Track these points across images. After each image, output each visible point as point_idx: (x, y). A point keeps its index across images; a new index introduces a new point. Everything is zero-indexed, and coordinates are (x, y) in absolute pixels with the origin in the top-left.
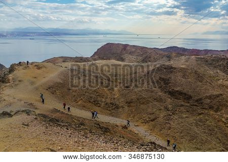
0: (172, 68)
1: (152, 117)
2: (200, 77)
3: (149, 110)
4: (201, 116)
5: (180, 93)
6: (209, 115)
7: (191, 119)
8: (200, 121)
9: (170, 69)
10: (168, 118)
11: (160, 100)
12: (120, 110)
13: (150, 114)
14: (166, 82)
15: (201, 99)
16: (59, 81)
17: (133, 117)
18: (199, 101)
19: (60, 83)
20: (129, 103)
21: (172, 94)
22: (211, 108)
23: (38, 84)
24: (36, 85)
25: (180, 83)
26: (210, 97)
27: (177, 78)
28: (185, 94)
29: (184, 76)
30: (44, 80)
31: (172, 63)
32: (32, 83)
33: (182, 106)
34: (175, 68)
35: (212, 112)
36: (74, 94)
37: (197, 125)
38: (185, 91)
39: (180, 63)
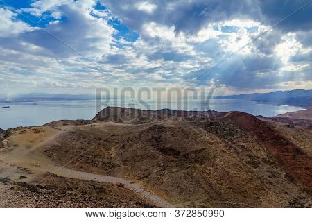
0: (163, 127)
1: (147, 173)
2: (186, 135)
3: (143, 167)
4: (189, 169)
5: (170, 149)
6: (195, 168)
7: (181, 173)
8: (188, 174)
9: (161, 128)
10: (160, 174)
11: (153, 157)
12: (117, 168)
13: (145, 171)
14: (158, 140)
15: (188, 154)
16: (57, 143)
17: (129, 175)
18: (186, 156)
19: (58, 146)
20: (125, 161)
21: (163, 150)
22: (197, 161)
23: (34, 147)
24: (33, 149)
25: (169, 140)
26: (195, 152)
27: (168, 136)
28: (174, 150)
29: (173, 135)
30: (41, 144)
31: (162, 123)
32: (28, 147)
33: (172, 161)
34: (165, 128)
35: (197, 165)
36: (71, 155)
37: (185, 178)
38: (174, 148)
39: (169, 123)
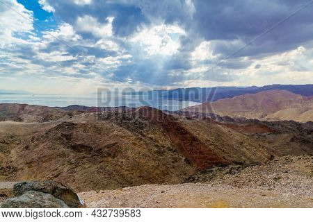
0: (73, 124)
1: (56, 173)
2: (98, 130)
3: (53, 167)
4: (102, 164)
5: (82, 146)
6: (107, 161)
7: (94, 168)
8: (101, 168)
9: (72, 125)
10: (72, 171)
11: (63, 155)
12: (20, 172)
13: (54, 171)
14: (68, 137)
15: (100, 149)
17: (35, 177)
18: (99, 151)
20: (29, 164)
21: (74, 148)
22: (109, 155)
25: (80, 136)
26: (108, 146)
27: (79, 132)
28: (86, 146)
29: (84, 131)
31: (73, 120)
33: (84, 157)
34: (76, 124)
35: (110, 159)
37: (98, 172)
38: (86, 144)
39: (80, 119)
